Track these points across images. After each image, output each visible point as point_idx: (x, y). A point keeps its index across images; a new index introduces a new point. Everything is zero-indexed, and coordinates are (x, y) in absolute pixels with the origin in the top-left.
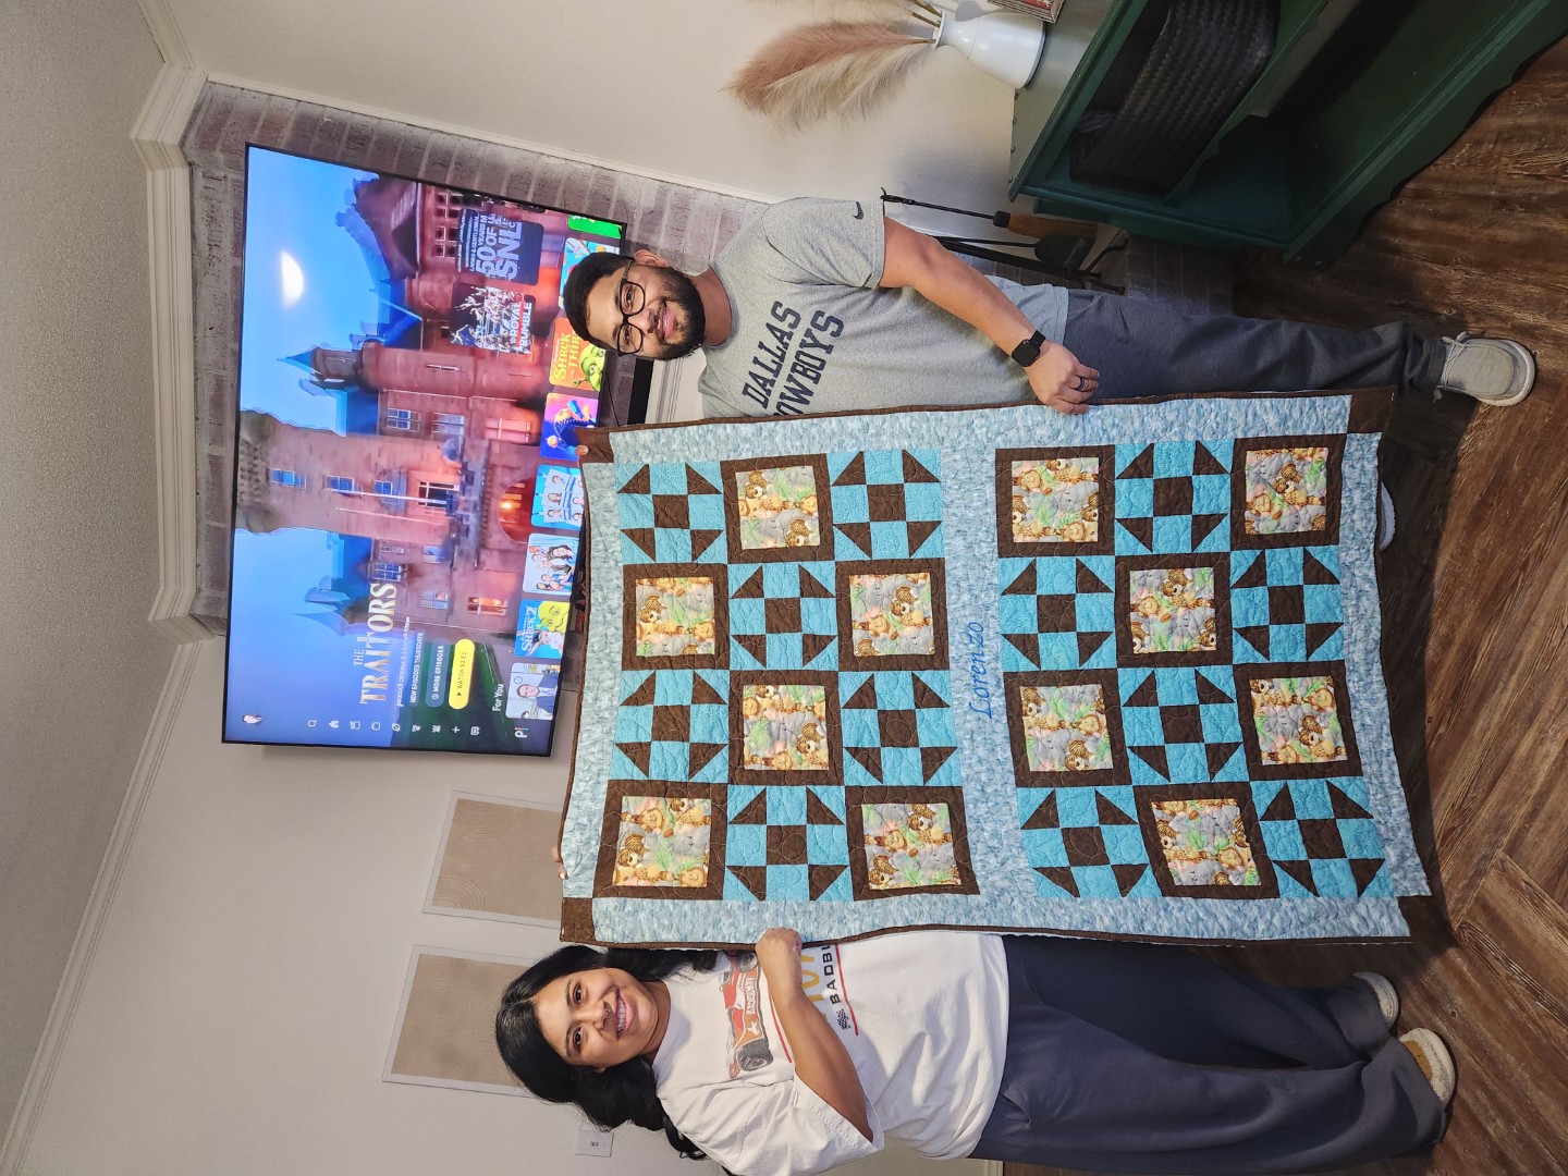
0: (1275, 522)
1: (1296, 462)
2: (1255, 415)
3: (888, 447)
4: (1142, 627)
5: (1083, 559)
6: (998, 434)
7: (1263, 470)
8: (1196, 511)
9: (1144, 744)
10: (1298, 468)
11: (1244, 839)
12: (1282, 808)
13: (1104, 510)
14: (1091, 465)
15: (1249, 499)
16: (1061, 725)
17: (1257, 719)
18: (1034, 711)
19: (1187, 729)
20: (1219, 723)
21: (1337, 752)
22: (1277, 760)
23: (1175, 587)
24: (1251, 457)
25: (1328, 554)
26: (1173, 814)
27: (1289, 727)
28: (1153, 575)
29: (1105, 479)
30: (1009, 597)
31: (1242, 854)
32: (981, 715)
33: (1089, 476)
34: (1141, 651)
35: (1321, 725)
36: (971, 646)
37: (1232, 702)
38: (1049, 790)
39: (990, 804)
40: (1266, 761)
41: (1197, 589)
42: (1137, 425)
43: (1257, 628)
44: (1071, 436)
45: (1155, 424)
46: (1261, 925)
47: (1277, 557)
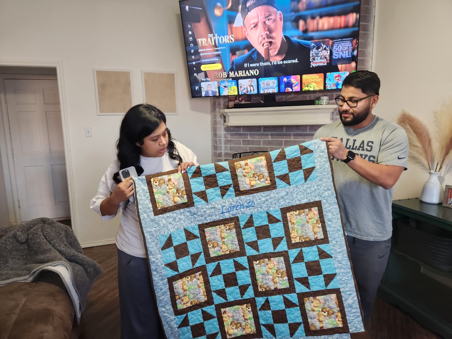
0: (310, 309)
1: (335, 314)
2: (350, 294)
3: (316, 161)
4: (263, 263)
5: (285, 239)
6: (327, 200)
7: (330, 301)
8: (309, 278)
9: (221, 267)
10: (333, 316)
11: (193, 304)
12: (207, 316)
13: (304, 243)
14: (321, 236)
15: (318, 297)
16: (223, 238)
17: (237, 306)
18: (226, 229)
19: (229, 282)
20: (233, 293)
21: (230, 335)
22: (223, 314)
23: (280, 274)
24: (334, 296)
25: (301, 332)
26: (198, 279)
27: (236, 318)
28: (283, 266)
29: (316, 242)
30: (266, 214)
31: (188, 303)
32: (221, 210)
33: (316, 236)
34: (254, 264)
35: (239, 329)
36: (246, 204)
37: (242, 297)
38: (199, 236)
39: (190, 216)
40: (223, 310)
41: (280, 282)
42: (339, 250)
43: (270, 306)
44: (330, 226)
45: (340, 257)
46: (163, 309)
47: (297, 312)
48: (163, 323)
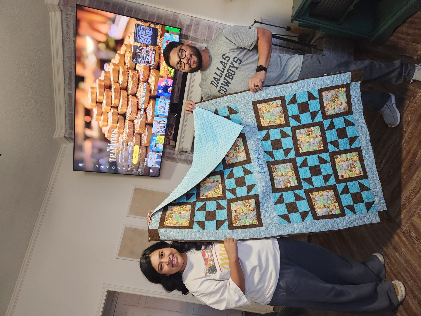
0: (334, 111)
1: (337, 93)
2: (324, 81)
3: (223, 106)
4: (301, 145)
5: (282, 129)
6: (252, 97)
7: (327, 96)
8: (311, 111)
9: (305, 178)
10: (338, 95)
11: (336, 201)
12: (346, 190)
13: (285, 114)
14: (279, 102)
15: (325, 105)
16: (282, 175)
17: (337, 167)
18: (275, 171)
19: (317, 172)
20: (326, 169)
21: (360, 173)
22: (344, 177)
23: (309, 133)
24: (324, 93)
25: (350, 118)
26: (316, 196)
27: (346, 168)
28: (303, 131)
29: (284, 105)
30: (263, 142)
31: (335, 205)
32: (262, 174)
33: (279, 105)
34: (302, 152)
35: (356, 166)
36: (257, 155)
37: (329, 163)
38: (281, 193)
39: (266, 198)
40: (340, 178)
41: (316, 132)
42: (290, 89)
43: (335, 141)
44: (272, 95)
45: (295, 88)
46: (340, 225)
47: (337, 120)
48: (352, 226)
